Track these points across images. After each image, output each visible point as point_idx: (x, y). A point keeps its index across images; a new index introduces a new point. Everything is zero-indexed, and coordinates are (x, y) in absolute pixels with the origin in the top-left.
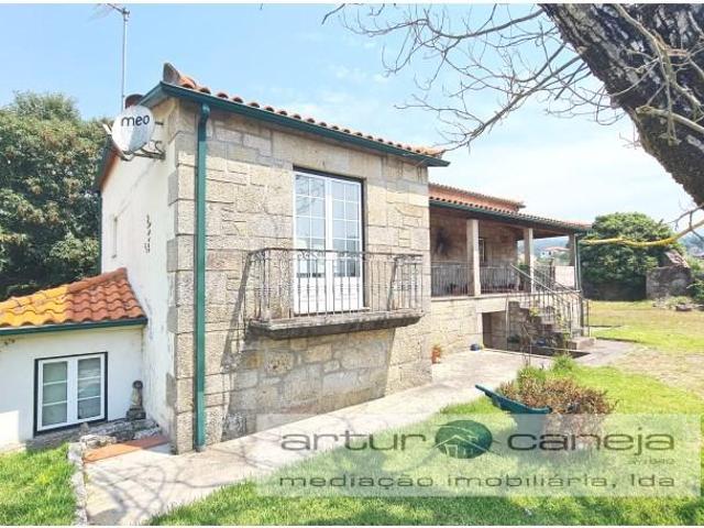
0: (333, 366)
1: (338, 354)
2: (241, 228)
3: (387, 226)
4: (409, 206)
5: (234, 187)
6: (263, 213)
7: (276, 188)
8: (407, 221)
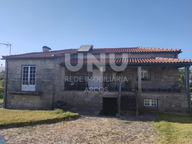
1: (28, 99)
2: (12, 77)
3: (41, 74)
4: (47, 69)
5: (12, 70)
6: (16, 74)
7: (18, 70)
8: (46, 73)
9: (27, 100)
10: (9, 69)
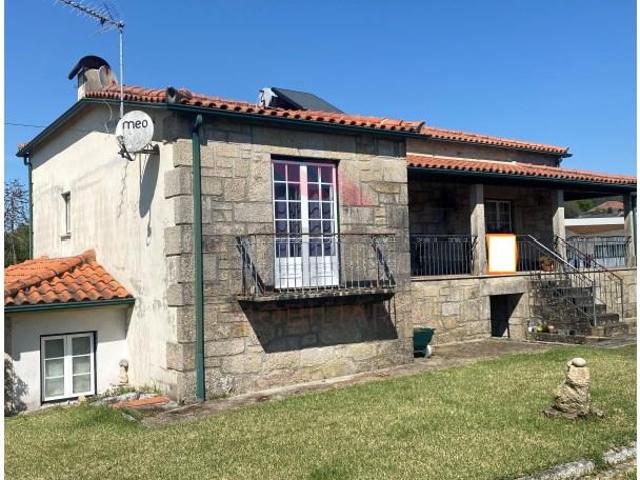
0: (311, 339)
1: (315, 328)
2: (228, 216)
3: (362, 206)
4: (383, 183)
5: (222, 180)
6: (246, 201)
7: (257, 178)
8: (383, 199)
9: (310, 332)
10: (204, 172)
